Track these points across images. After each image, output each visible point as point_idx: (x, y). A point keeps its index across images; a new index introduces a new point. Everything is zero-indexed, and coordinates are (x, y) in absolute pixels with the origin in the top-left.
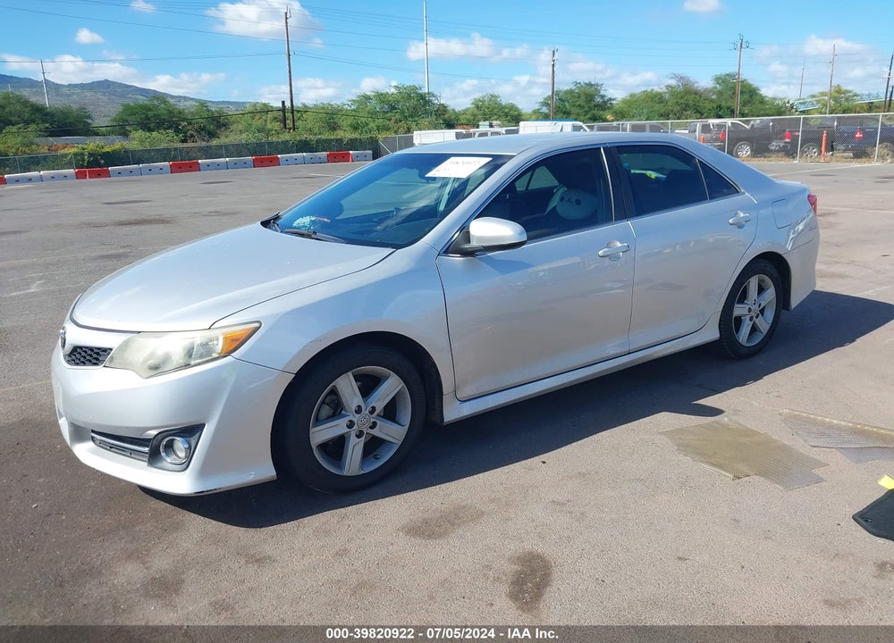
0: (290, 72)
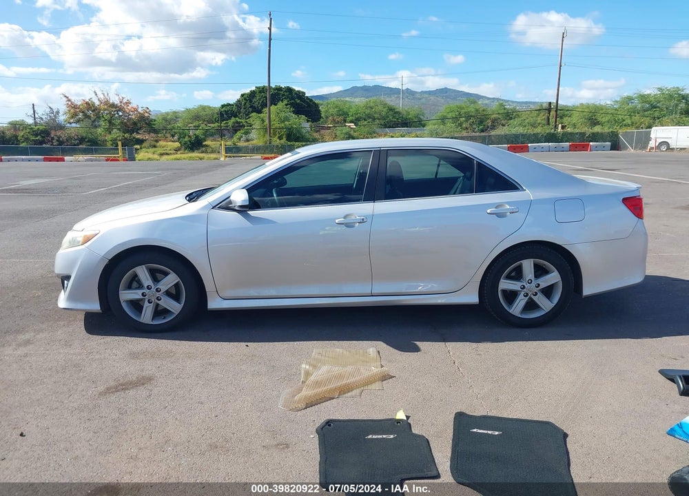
0: (559, 79)
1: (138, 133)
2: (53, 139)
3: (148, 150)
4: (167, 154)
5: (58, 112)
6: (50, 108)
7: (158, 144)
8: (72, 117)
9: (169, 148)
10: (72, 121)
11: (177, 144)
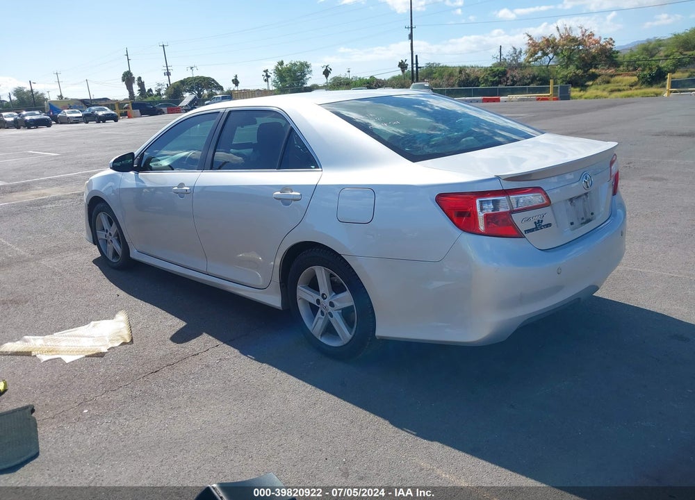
1: (596, 68)
2: (508, 79)
3: (599, 87)
4: (619, 90)
5: (520, 52)
6: (514, 48)
7: (612, 80)
8: (531, 56)
9: (624, 84)
10: (531, 60)
11: (635, 79)
